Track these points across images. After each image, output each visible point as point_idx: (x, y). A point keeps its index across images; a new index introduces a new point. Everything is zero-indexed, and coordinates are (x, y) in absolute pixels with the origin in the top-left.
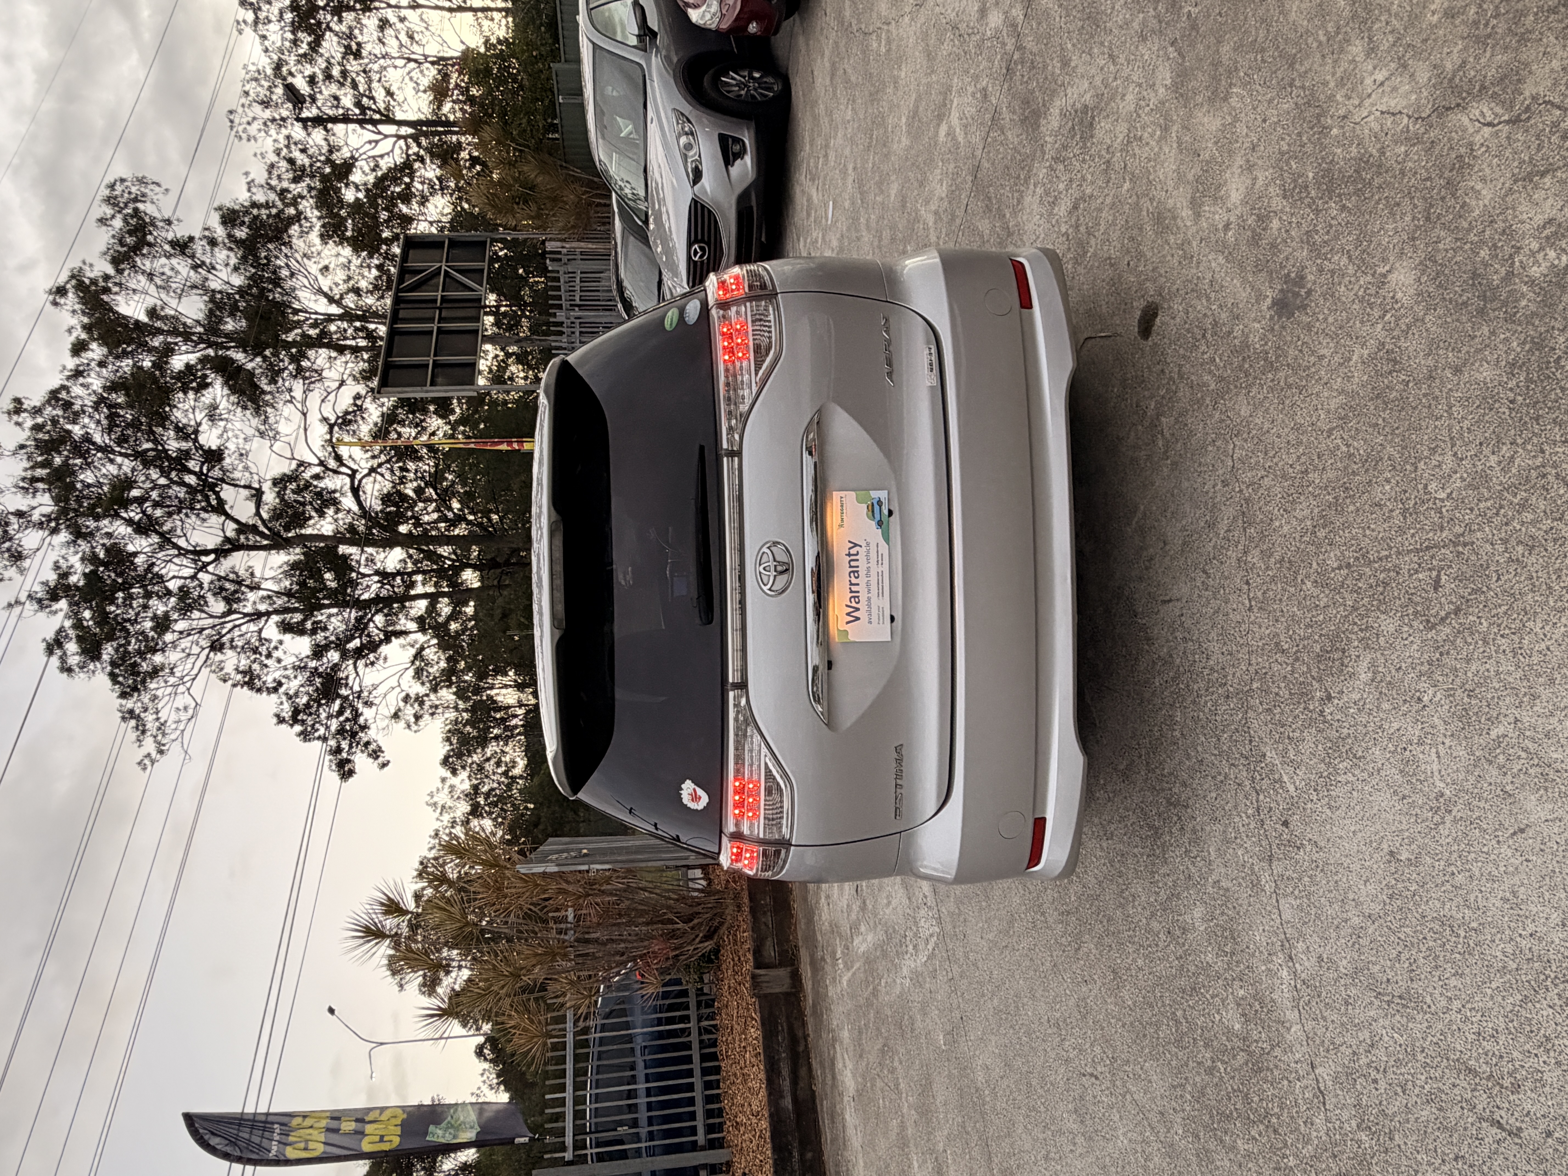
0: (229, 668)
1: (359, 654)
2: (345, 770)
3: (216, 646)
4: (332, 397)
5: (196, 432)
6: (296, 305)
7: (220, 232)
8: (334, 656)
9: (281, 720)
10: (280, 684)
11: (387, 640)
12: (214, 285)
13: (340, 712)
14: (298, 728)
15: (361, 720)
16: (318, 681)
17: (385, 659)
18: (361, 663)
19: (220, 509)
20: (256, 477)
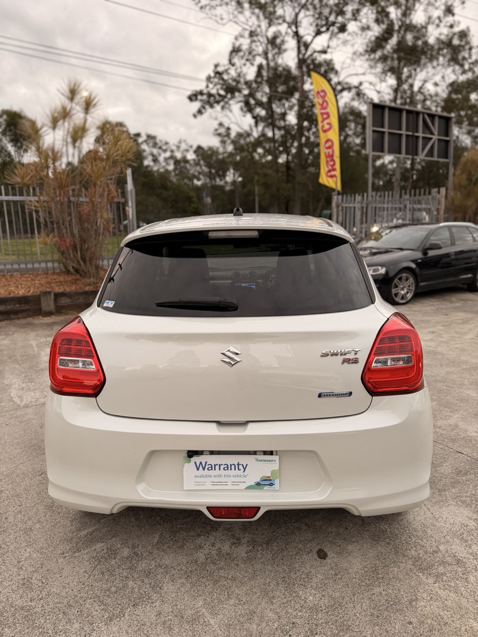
0: (241, 41)
1: (247, 103)
2: (193, 97)
3: (252, 34)
4: (372, 87)
5: (356, 20)
6: (418, 70)
7: (456, 29)
8: (246, 92)
9: (216, 66)
10: (233, 65)
11: (254, 117)
12: (431, 28)
13: (220, 95)
14: (212, 75)
15: (215, 105)
16: (234, 84)
17: (244, 116)
18: (242, 104)
19: (318, 33)
20: (333, 50)
